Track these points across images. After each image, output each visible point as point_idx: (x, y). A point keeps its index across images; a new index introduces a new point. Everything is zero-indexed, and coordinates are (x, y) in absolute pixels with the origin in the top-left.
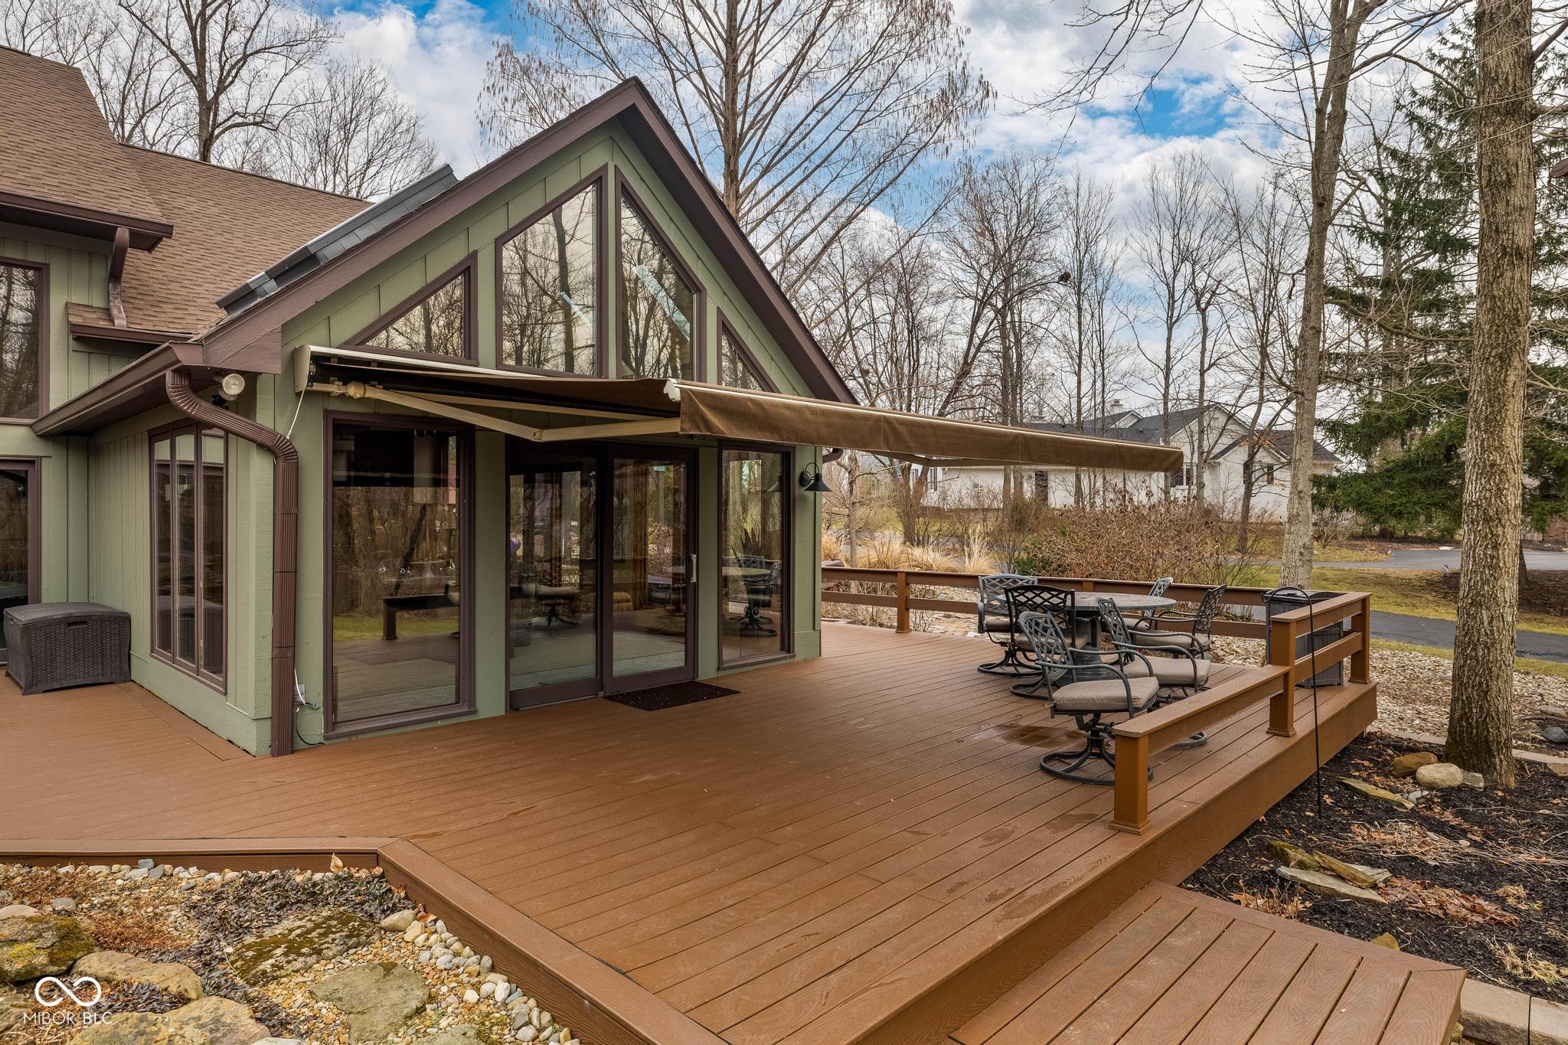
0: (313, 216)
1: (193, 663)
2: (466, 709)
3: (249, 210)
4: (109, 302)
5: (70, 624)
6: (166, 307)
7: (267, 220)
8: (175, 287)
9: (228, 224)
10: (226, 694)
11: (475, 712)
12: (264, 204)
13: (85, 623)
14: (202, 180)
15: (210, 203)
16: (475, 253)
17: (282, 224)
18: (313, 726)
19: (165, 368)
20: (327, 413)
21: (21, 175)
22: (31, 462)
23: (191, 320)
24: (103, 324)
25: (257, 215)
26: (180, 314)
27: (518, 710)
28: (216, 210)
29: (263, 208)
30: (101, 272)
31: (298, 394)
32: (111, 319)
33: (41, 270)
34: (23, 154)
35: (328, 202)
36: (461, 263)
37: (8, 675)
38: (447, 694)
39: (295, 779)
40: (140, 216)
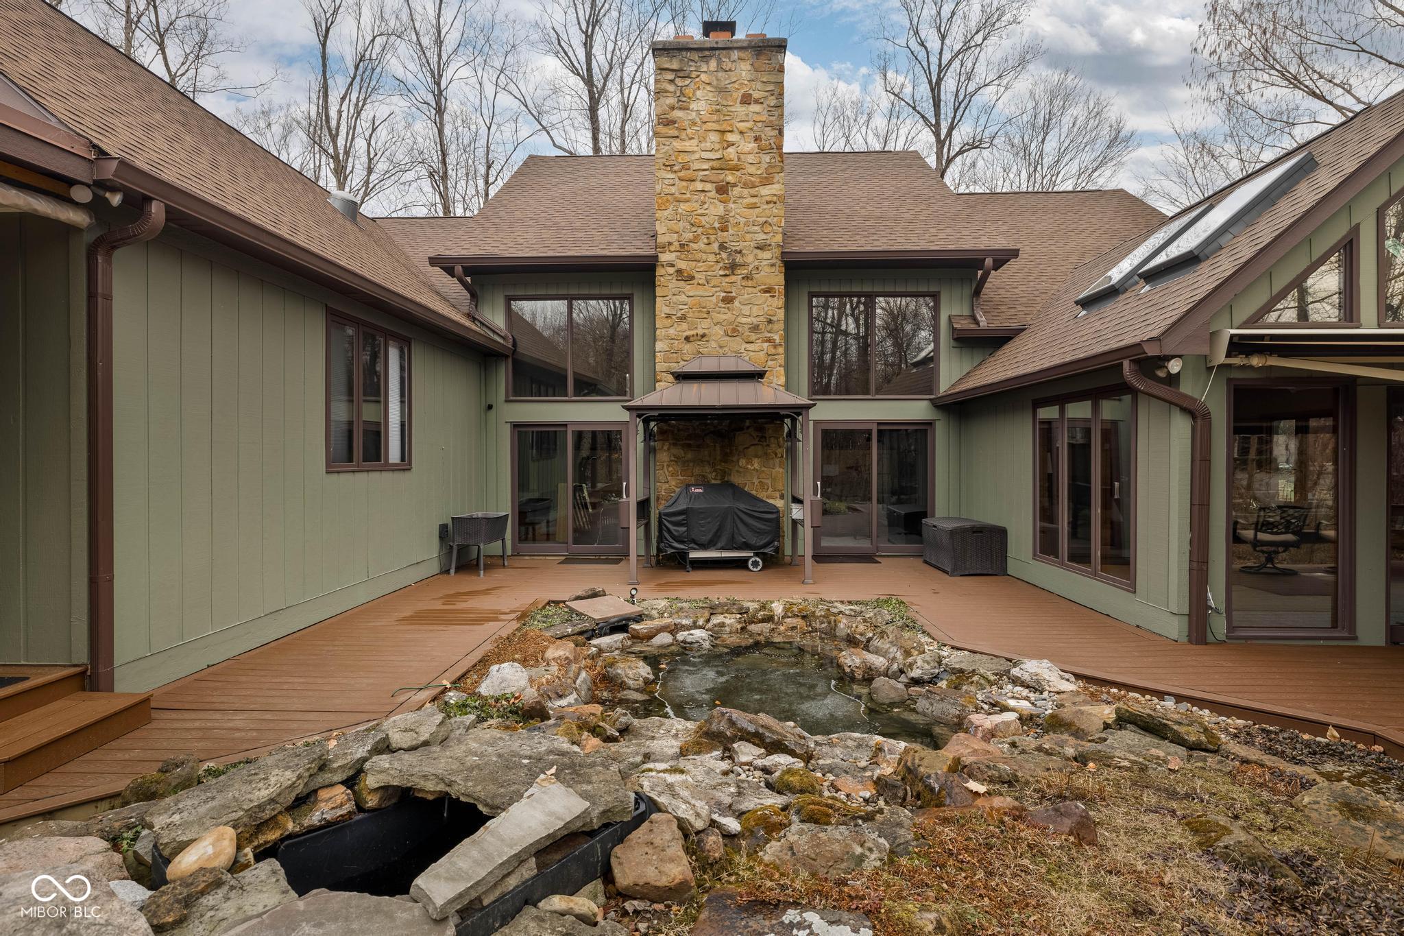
0: (1070, 214)
1: (1090, 567)
2: (1346, 635)
3: (1026, 222)
4: (973, 310)
5: (974, 532)
6: (1003, 308)
7: (1039, 226)
8: (1002, 292)
9: (1016, 236)
10: (1135, 592)
11: (1356, 638)
12: (1033, 213)
13: (981, 532)
14: (990, 206)
15: (1000, 223)
16: (1358, 225)
17: (1051, 226)
18: (1219, 626)
19: (1124, 358)
20: (1229, 380)
21: (927, 236)
22: (930, 424)
23: (1021, 315)
24: (973, 326)
25: (1032, 224)
26: (1012, 311)
27: (1398, 644)
28: (1005, 228)
29: (1034, 218)
30: (968, 291)
31: (1210, 369)
32: (977, 323)
33: (935, 296)
34: (922, 221)
35: (1076, 199)
36: (1344, 238)
37: (926, 562)
38: (1325, 619)
39: (1230, 664)
40: (997, 247)
